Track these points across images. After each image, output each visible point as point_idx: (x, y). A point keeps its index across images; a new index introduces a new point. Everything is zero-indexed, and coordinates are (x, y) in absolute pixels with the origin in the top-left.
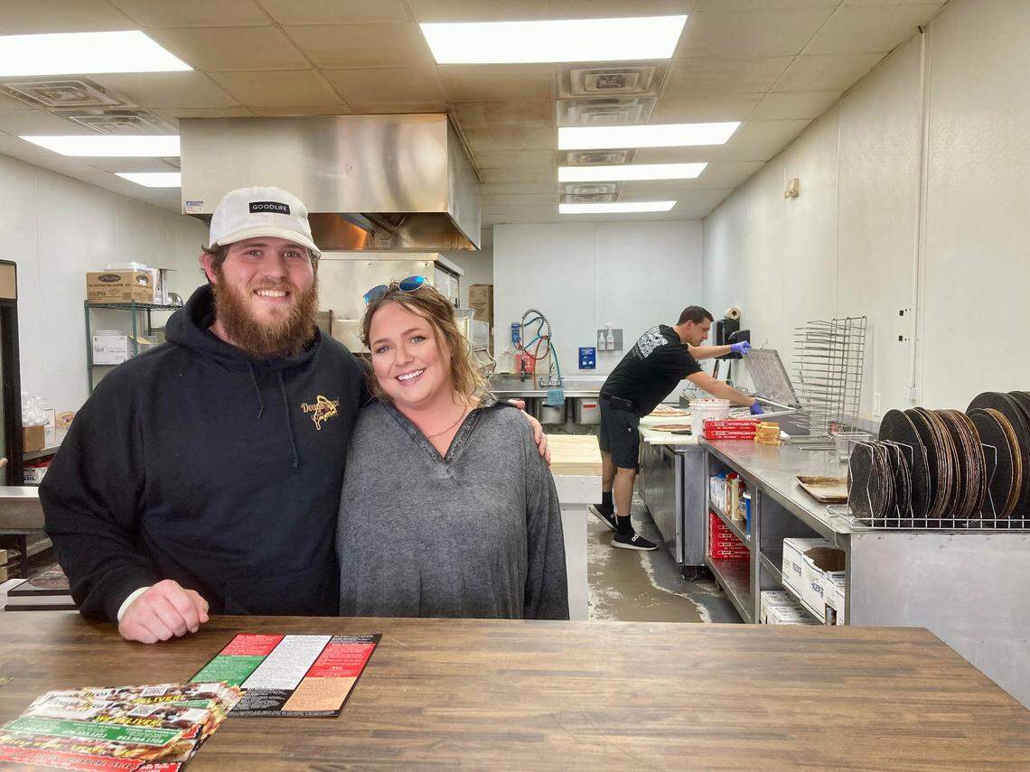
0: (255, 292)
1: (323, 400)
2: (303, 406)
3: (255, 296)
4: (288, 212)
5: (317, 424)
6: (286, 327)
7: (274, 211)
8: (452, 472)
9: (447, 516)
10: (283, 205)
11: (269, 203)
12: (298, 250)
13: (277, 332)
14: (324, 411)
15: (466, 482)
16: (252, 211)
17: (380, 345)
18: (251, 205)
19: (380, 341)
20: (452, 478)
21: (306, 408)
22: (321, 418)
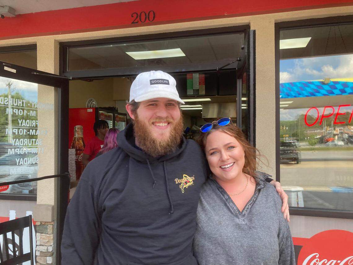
0: (153, 123)
1: (186, 177)
2: (176, 180)
3: (153, 126)
4: (168, 84)
5: (183, 190)
6: (168, 141)
7: (162, 83)
8: (246, 221)
9: (244, 246)
10: (166, 80)
11: (159, 80)
12: (173, 103)
13: (164, 144)
14: (186, 183)
15: (253, 227)
16: (151, 84)
17: (212, 151)
18: (151, 81)
19: (213, 149)
20: (246, 224)
21: (177, 181)
22: (185, 186)
